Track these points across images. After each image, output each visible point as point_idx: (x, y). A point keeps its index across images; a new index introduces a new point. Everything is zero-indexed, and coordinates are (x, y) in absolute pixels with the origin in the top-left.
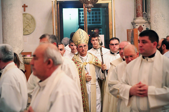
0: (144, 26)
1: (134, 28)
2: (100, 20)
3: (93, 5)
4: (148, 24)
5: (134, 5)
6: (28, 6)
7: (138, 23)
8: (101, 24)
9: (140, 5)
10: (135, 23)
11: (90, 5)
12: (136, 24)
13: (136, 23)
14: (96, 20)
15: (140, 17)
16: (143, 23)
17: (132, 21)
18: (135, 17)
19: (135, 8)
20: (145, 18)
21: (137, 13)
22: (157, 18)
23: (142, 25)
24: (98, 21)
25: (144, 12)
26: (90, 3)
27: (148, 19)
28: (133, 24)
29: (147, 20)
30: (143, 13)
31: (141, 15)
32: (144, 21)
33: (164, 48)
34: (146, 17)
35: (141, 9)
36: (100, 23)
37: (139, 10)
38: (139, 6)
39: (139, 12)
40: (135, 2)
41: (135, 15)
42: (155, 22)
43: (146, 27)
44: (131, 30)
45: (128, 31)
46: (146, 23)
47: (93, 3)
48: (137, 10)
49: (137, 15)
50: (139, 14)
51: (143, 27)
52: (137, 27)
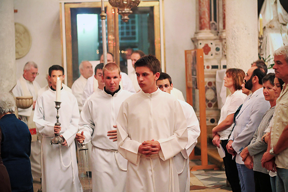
0: (212, 44)
1: (196, 48)
2: (134, 33)
3: (131, 10)
4: (218, 41)
5: (196, 10)
6: (18, 11)
7: (202, 40)
8: (137, 41)
9: (205, 9)
10: (198, 40)
11: (127, 10)
12: (200, 42)
13: (200, 40)
14: (128, 33)
15: (205, 30)
16: (211, 40)
17: (193, 37)
18: (198, 29)
19: (198, 14)
20: (213, 31)
21: (200, 23)
22: (237, 33)
23: (209, 43)
24: (131, 36)
25: (213, 21)
26: (127, 7)
27: (218, 32)
28: (194, 41)
29: (217, 35)
30: (211, 22)
31: (208, 25)
32: (212, 36)
33: (255, 81)
34: (216, 29)
35: (207, 15)
36: (135, 38)
37: (204, 18)
38: (204, 12)
39: (204, 21)
40: (198, 5)
41: (198, 27)
42: (234, 39)
43: (216, 45)
44: (193, 52)
45: (186, 53)
46: (215, 39)
47: (131, 6)
48: (201, 18)
49: (201, 27)
50: (204, 24)
51: (210, 45)
52: (201, 47)
